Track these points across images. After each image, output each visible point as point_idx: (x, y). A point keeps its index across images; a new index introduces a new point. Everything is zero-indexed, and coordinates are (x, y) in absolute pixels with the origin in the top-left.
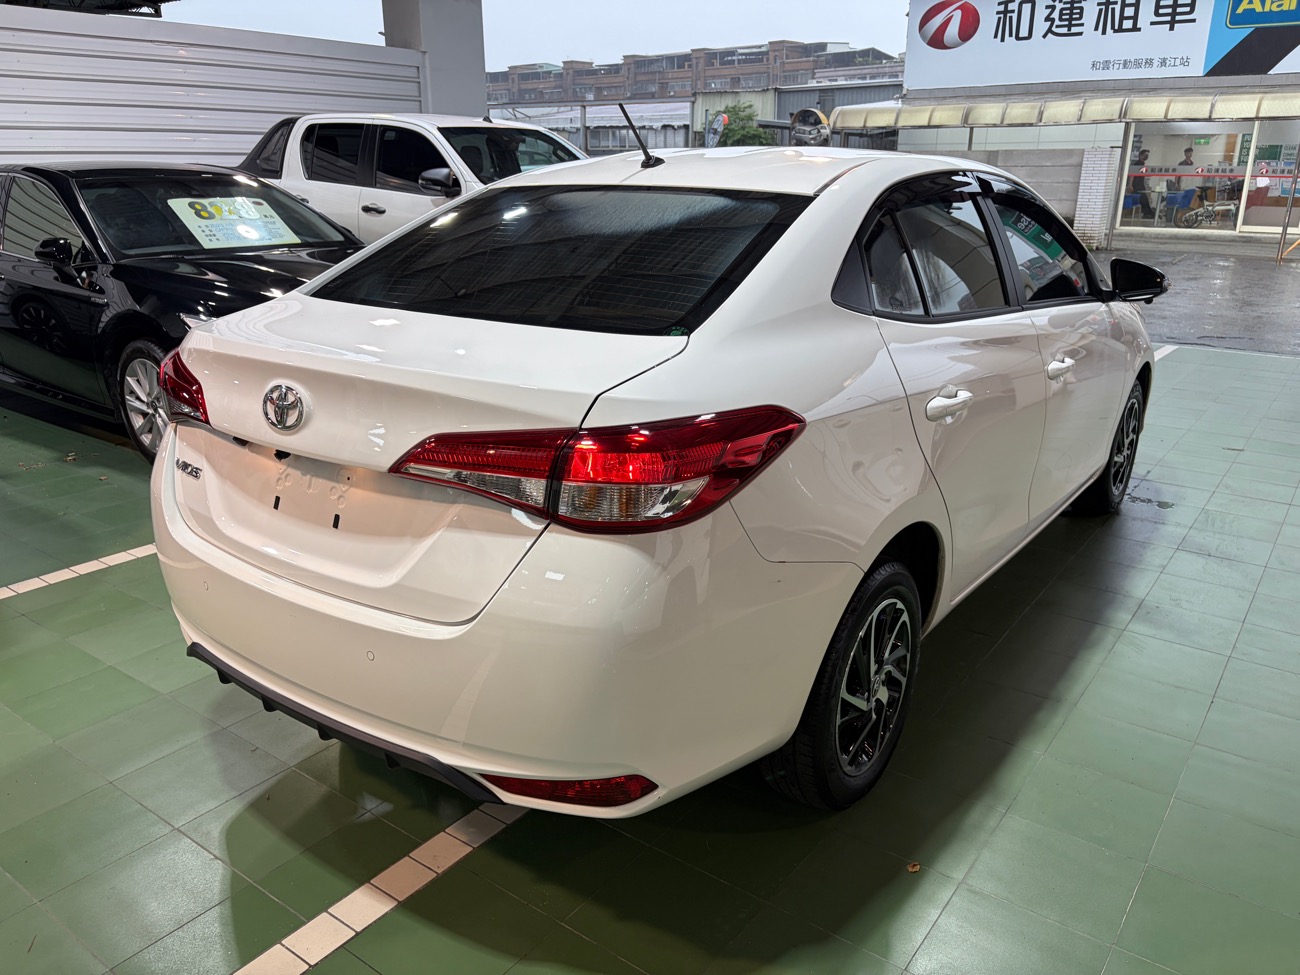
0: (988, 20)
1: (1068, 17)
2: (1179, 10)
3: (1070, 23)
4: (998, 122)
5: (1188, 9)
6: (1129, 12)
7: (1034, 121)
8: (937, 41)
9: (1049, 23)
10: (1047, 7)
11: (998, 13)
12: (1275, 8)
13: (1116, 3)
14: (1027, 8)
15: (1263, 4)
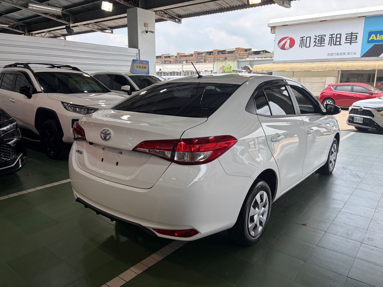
1: (320, 41)
2: (352, 39)
5: (355, 39)
6: (338, 40)
8: (283, 48)
11: (300, 40)
12: (380, 39)
13: (334, 37)
14: (308, 39)
15: (377, 38)
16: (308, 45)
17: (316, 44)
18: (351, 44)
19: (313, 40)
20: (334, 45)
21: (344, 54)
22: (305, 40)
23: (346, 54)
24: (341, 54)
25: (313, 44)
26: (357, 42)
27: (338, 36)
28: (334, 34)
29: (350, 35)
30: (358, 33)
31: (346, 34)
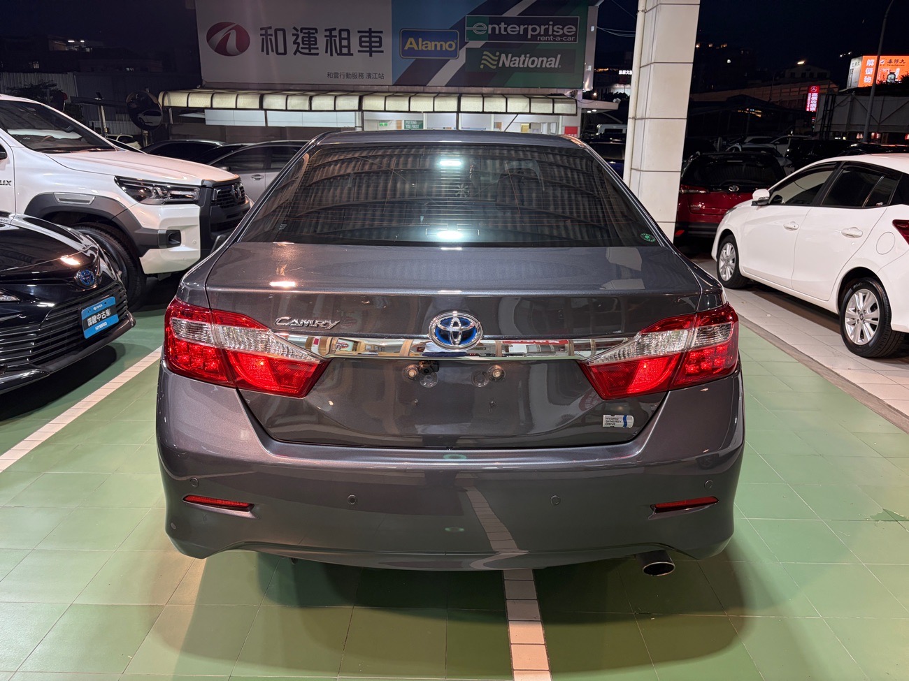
0: (255, 40)
1: (307, 42)
2: (373, 44)
3: (310, 46)
4: (284, 108)
5: (378, 44)
6: (345, 43)
7: (307, 108)
8: (221, 49)
9: (296, 46)
11: (261, 35)
13: (336, 36)
14: (280, 34)
15: (418, 45)
16: (281, 50)
17: (300, 49)
18: (371, 55)
19: (290, 39)
20: (338, 54)
21: (361, 75)
22: (271, 35)
23: (365, 76)
24: (355, 76)
25: (291, 48)
26: (382, 52)
27: (344, 35)
28: (335, 29)
29: (368, 34)
30: (381, 32)
31: (359, 32)
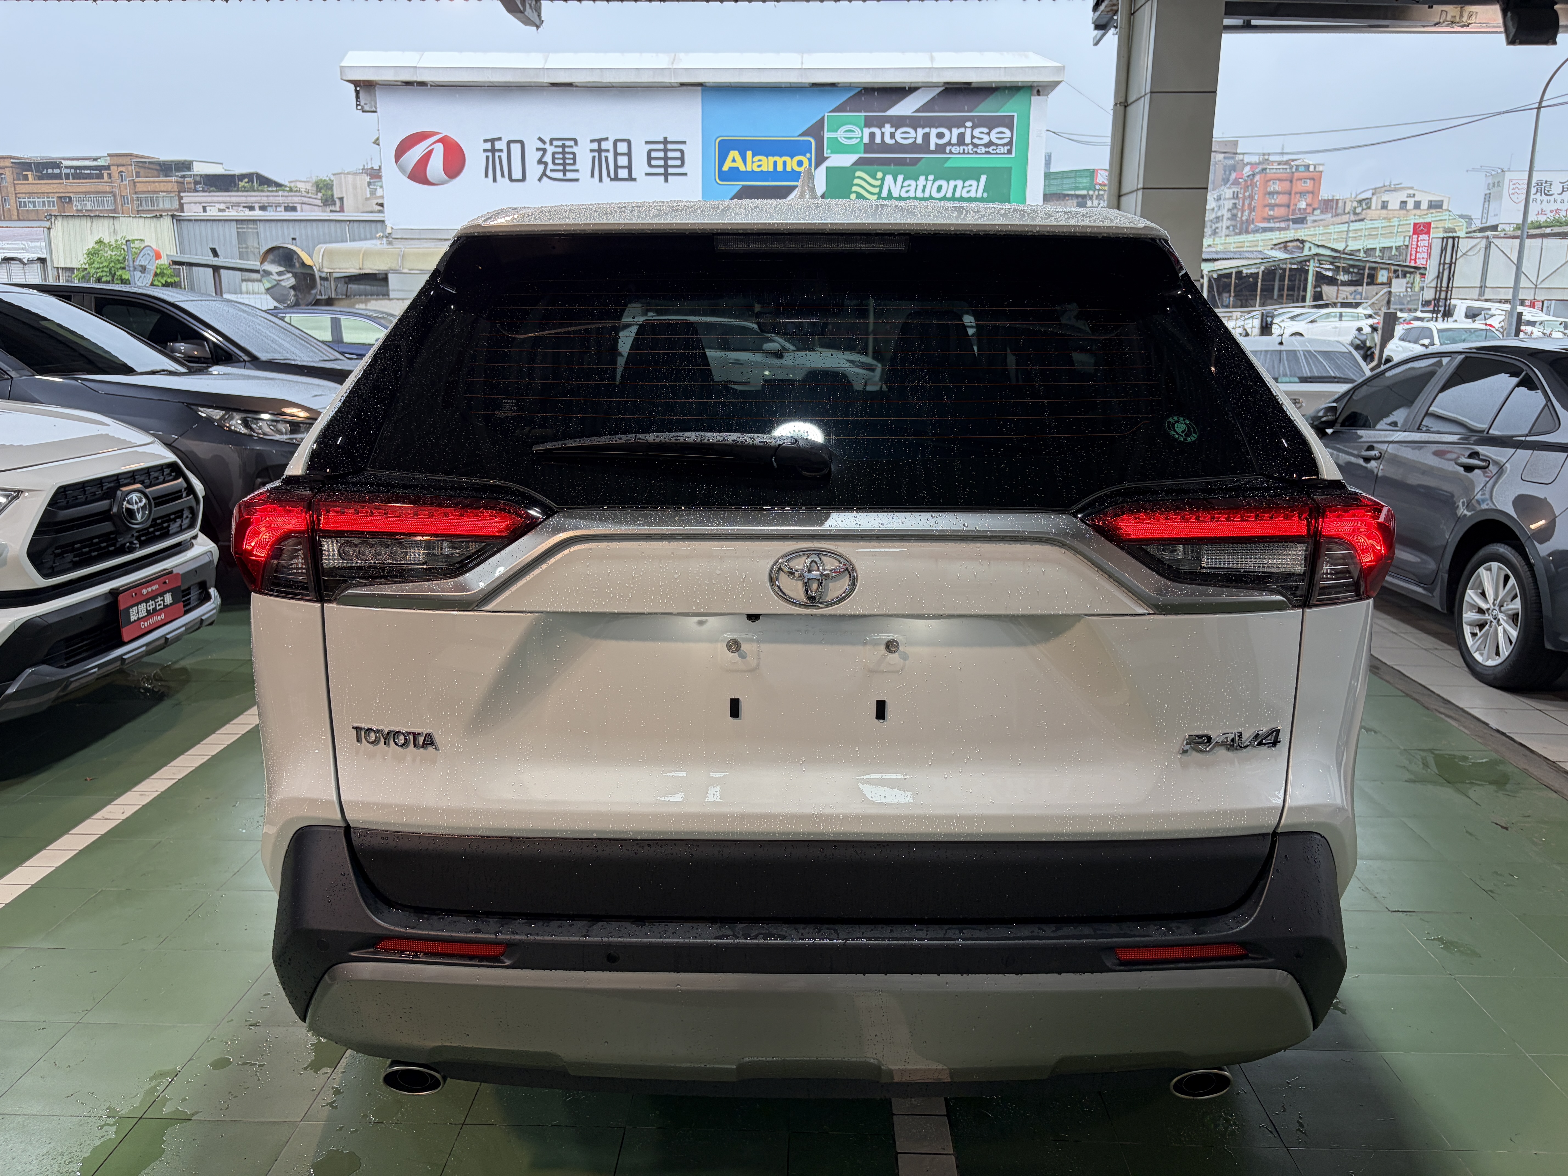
0: (475, 158)
1: (561, 161)
2: (670, 163)
3: (564, 168)
5: (678, 163)
6: (623, 161)
8: (419, 175)
9: (542, 166)
10: (538, 149)
11: (485, 151)
12: (757, 169)
13: (608, 151)
14: (516, 148)
15: (745, 163)
16: (517, 174)
17: (548, 173)
18: (666, 180)
19: (532, 155)
20: (612, 180)
22: (501, 151)
25: (534, 170)
26: (685, 174)
27: (622, 148)
28: (606, 139)
29: (661, 146)
30: (684, 143)
31: (647, 143)
